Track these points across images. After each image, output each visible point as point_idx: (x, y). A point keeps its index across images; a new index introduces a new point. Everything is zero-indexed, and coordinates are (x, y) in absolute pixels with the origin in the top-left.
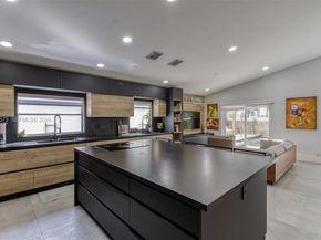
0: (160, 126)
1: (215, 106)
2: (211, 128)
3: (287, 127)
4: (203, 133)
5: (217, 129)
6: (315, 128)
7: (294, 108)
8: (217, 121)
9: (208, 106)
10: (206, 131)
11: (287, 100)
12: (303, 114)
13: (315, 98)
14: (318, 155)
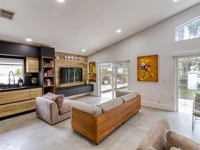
0: (34, 81)
1: (94, 64)
2: (91, 80)
3: (139, 80)
4: (86, 84)
5: (95, 81)
6: (157, 81)
7: (143, 64)
8: (95, 75)
9: (90, 63)
10: (88, 83)
11: (138, 58)
12: (149, 69)
13: (157, 56)
14: (159, 102)
